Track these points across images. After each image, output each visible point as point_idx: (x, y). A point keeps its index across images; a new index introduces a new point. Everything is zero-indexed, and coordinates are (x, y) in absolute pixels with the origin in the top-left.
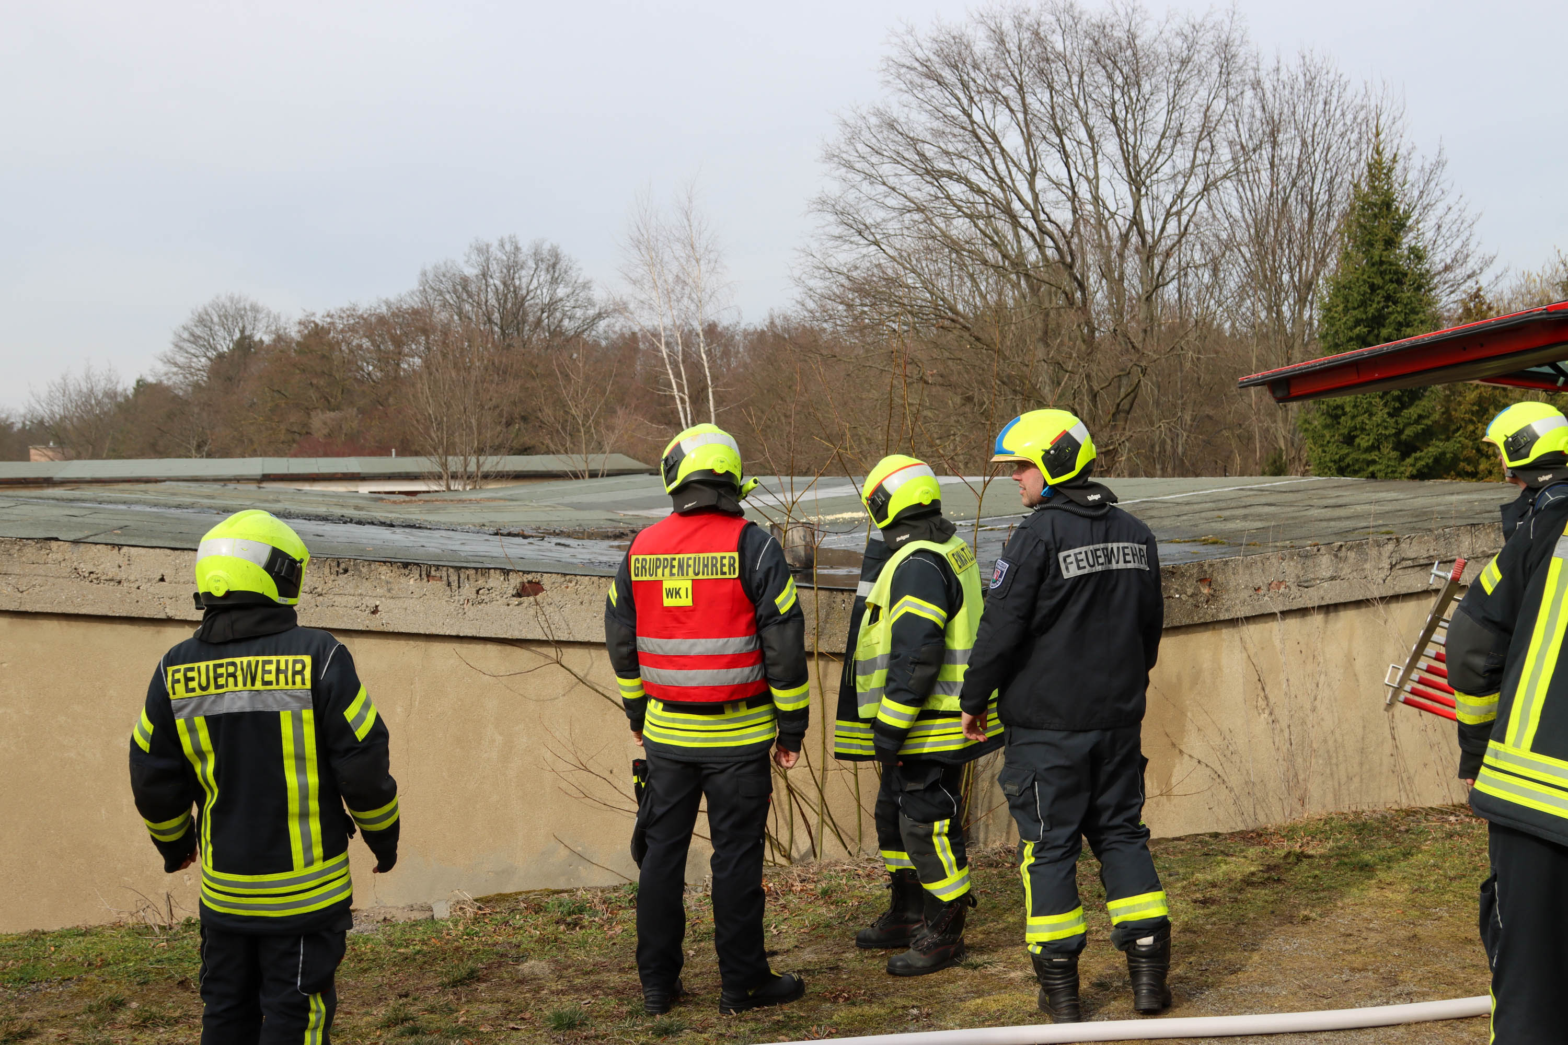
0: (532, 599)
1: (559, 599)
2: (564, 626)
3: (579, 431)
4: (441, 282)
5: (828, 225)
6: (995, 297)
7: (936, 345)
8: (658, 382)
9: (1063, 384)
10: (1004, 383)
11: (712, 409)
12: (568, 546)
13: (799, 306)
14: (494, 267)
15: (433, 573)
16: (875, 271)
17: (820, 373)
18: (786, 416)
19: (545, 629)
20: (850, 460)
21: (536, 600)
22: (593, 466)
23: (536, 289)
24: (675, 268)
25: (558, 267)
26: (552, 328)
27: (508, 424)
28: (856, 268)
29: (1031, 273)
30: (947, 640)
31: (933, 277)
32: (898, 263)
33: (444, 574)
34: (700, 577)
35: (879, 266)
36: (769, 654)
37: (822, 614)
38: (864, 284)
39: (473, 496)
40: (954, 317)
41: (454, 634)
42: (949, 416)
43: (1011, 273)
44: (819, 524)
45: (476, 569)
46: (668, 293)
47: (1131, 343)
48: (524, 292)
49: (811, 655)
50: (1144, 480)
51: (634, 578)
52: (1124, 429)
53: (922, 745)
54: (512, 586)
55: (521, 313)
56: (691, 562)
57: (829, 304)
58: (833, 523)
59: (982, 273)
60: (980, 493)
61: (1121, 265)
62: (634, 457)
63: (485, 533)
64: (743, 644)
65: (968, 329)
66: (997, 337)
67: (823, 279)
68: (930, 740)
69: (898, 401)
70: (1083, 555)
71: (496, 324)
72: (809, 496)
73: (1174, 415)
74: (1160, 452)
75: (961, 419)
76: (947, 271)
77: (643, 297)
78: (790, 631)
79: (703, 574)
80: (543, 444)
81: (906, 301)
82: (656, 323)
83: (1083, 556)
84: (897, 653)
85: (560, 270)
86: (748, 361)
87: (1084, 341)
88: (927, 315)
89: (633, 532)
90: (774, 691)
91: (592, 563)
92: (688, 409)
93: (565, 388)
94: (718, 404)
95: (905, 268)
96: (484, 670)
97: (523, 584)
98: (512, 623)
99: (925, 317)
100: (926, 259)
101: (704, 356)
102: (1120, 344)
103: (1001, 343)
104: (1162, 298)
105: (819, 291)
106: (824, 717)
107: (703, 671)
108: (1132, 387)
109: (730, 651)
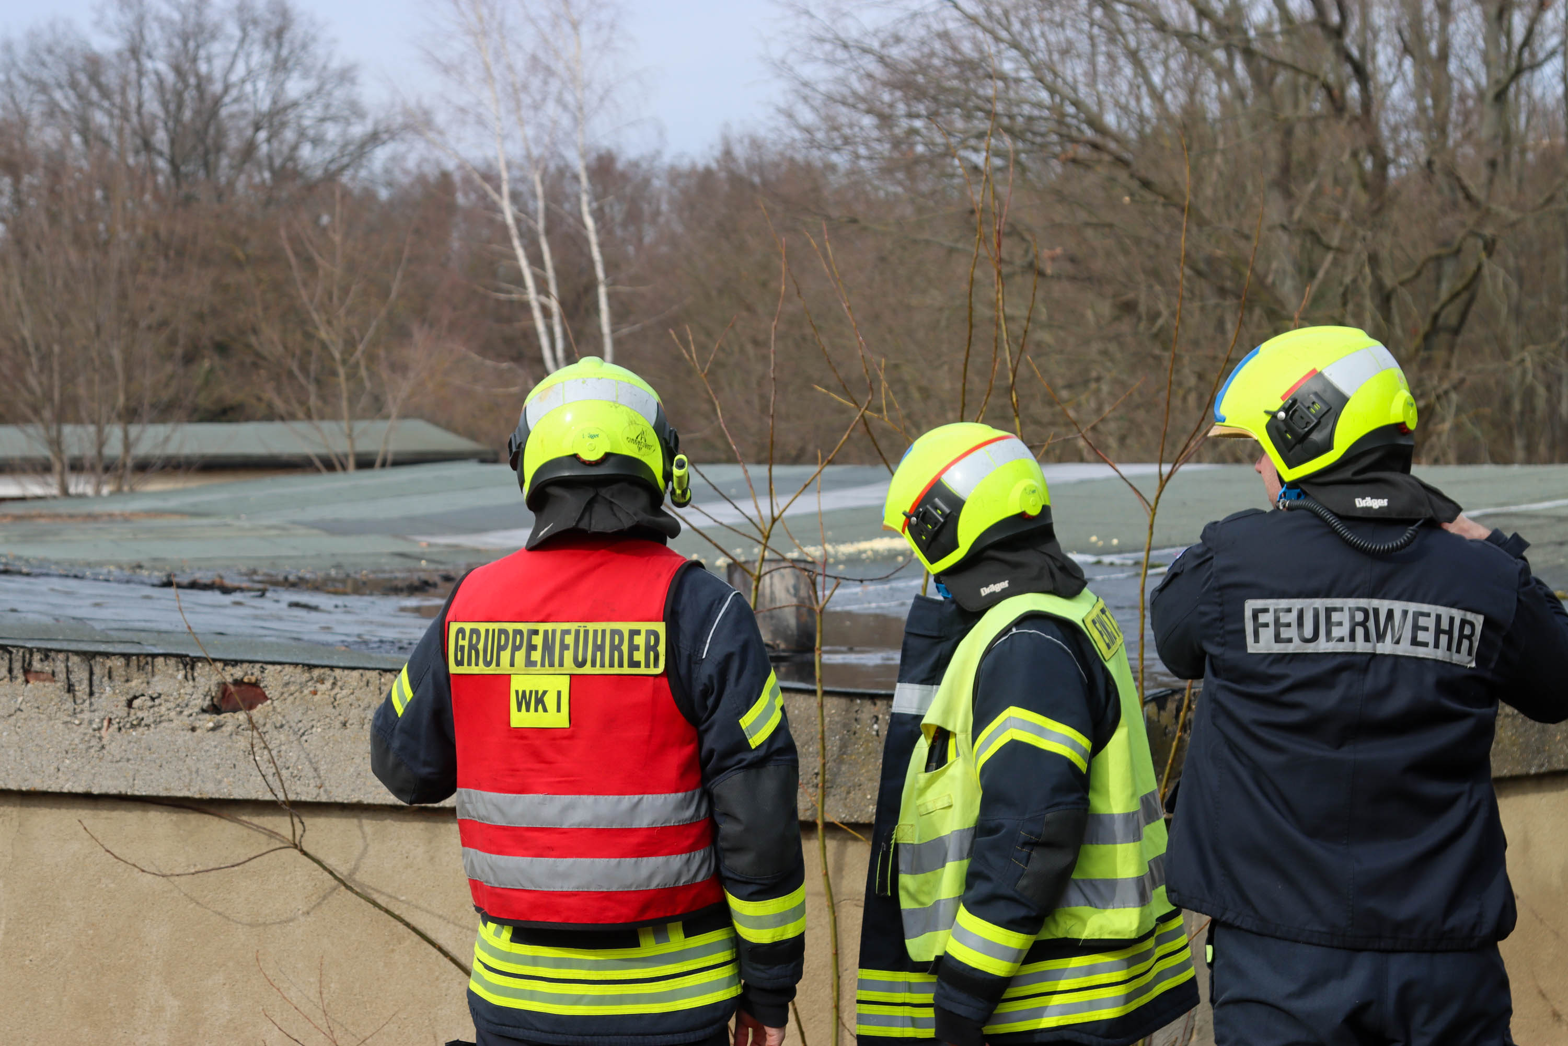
0: (241, 716)
1: (299, 716)
2: (308, 771)
3: (334, 373)
4: (43, 64)
6: (1182, 97)
7: (1060, 196)
8: (494, 275)
9: (1321, 274)
10: (1199, 273)
11: (606, 329)
12: (315, 608)
13: (782, 118)
14: (154, 35)
15: (37, 665)
16: (938, 45)
17: (826, 256)
18: (756, 343)
19: (270, 778)
20: (886, 432)
21: (250, 720)
22: (364, 446)
23: (243, 81)
24: (528, 39)
25: (287, 36)
26: (278, 162)
27: (190, 358)
28: (898, 40)
29: (1257, 46)
30: (1092, 796)
31: (1056, 57)
32: (985, 30)
33: (60, 667)
34: (587, 670)
35: (944, 36)
36: (727, 827)
37: (834, 744)
38: (914, 73)
39: (116, 507)
40: (1098, 139)
41: (80, 789)
42: (1087, 342)
43: (1214, 47)
44: (825, 563)
45: (127, 656)
46: (515, 92)
47: (1464, 189)
48: (217, 87)
49: (809, 827)
50: (1488, 470)
51: (453, 669)
52: (1448, 366)
53: (1039, 1013)
54: (202, 690)
55: (212, 131)
56: (569, 640)
57: (844, 114)
58: (853, 560)
59: (1155, 47)
60: (1151, 498)
61: (1444, 28)
62: (449, 427)
63: (143, 583)
64: (670, 807)
65: (1125, 163)
66: (1185, 178)
67: (831, 61)
68: (1056, 1000)
69: (982, 311)
70: (1294, 615)
71: (161, 154)
72: (806, 505)
73: (1553, 336)
74: (1522, 413)
75: (1113, 347)
76: (1083, 45)
77: (464, 99)
78: (769, 781)
79: (594, 664)
80: (259, 399)
81: (999, 108)
82: (490, 154)
83: (1292, 617)
84: (992, 824)
85: (292, 42)
86: (679, 229)
87: (1365, 186)
88: (1043, 135)
89: (447, 578)
90: (734, 902)
91: (366, 643)
92: (558, 330)
93: (305, 284)
94: (618, 318)
95: (997, 39)
96: (142, 864)
97: (223, 686)
98: (201, 766)
99: (1038, 140)
100: (1042, 21)
101: (589, 221)
102: (1439, 191)
103: (1196, 192)
104: (1529, 96)
105: (822, 88)
106: (836, 954)
107: (587, 861)
108: (1465, 281)
109: (643, 821)
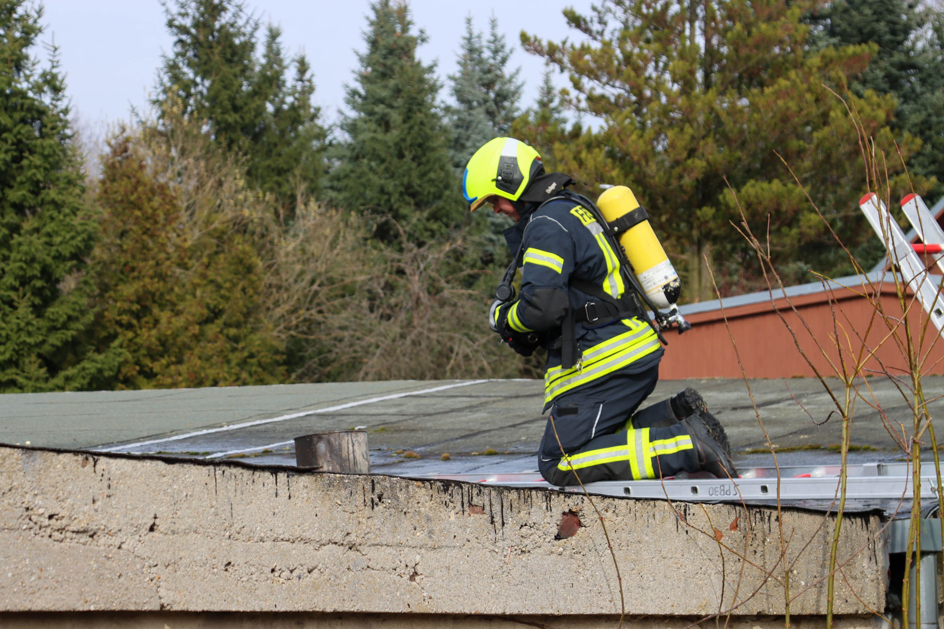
0: (573, 541)
1: (600, 540)
2: (605, 588)
15: (475, 497)
21: (577, 544)
33: (486, 499)
45: (518, 490)
54: (555, 519)
97: (564, 515)
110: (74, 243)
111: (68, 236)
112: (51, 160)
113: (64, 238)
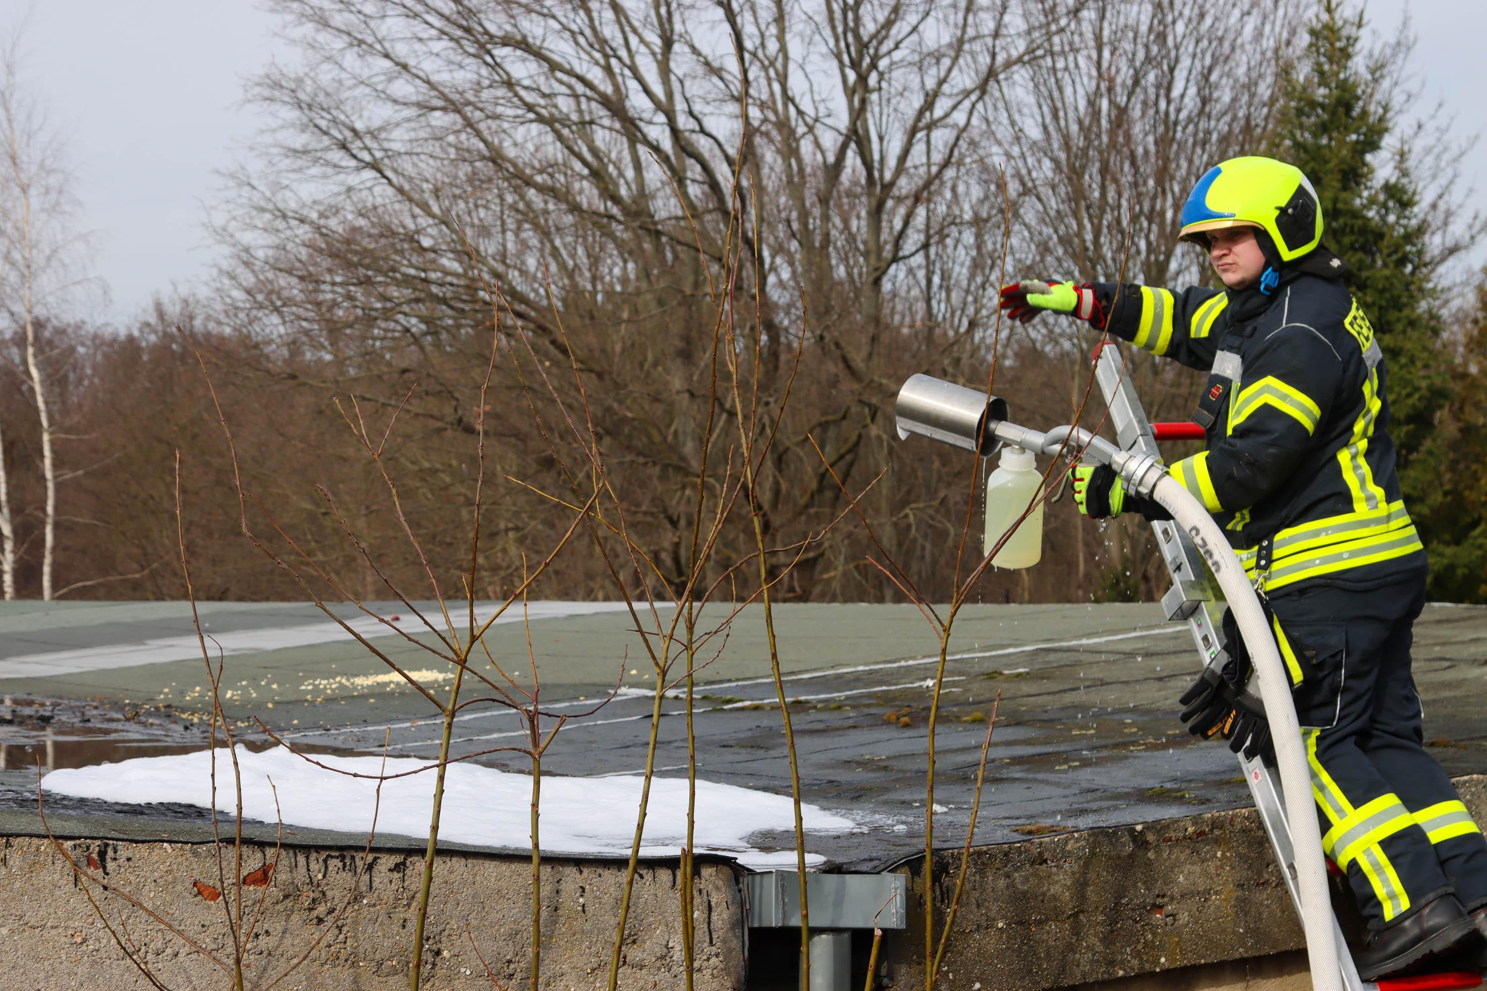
5: (282, 127)
7: (485, 360)
11: (49, 474)
13: (226, 281)
16: (372, 217)
28: (335, 211)
29: (662, 228)
35: (379, 208)
38: (349, 241)
47: (846, 361)
57: (282, 278)
65: (547, 331)
67: (270, 230)
94: (59, 465)
99: (466, 307)
105: (261, 254)
108: (849, 444)
110: (1410, 401)
111: (1404, 393)
112: (1388, 295)
113: (1399, 394)
